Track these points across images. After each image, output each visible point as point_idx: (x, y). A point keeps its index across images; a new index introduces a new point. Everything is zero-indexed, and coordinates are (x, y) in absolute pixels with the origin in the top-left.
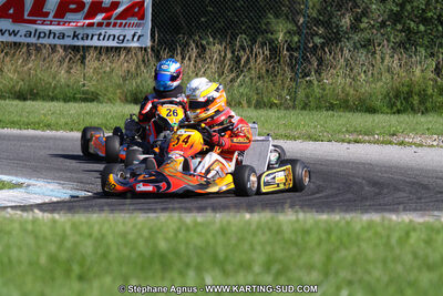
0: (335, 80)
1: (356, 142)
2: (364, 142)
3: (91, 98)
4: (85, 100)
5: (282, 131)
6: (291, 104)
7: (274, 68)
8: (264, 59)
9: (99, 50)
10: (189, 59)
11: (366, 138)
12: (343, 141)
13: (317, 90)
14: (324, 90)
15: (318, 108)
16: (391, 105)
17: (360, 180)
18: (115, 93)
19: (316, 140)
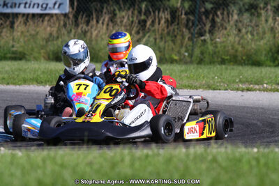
0: (226, 38)
1: (248, 90)
2: (255, 90)
3: (19, 57)
4: (14, 59)
5: (185, 82)
6: (189, 60)
7: (174, 30)
8: (165, 22)
9: (27, 16)
10: (103, 23)
11: (257, 87)
12: (238, 90)
13: (211, 48)
14: (216, 47)
15: (212, 62)
16: (274, 59)
17: (255, 122)
18: (40, 53)
19: (214, 89)
